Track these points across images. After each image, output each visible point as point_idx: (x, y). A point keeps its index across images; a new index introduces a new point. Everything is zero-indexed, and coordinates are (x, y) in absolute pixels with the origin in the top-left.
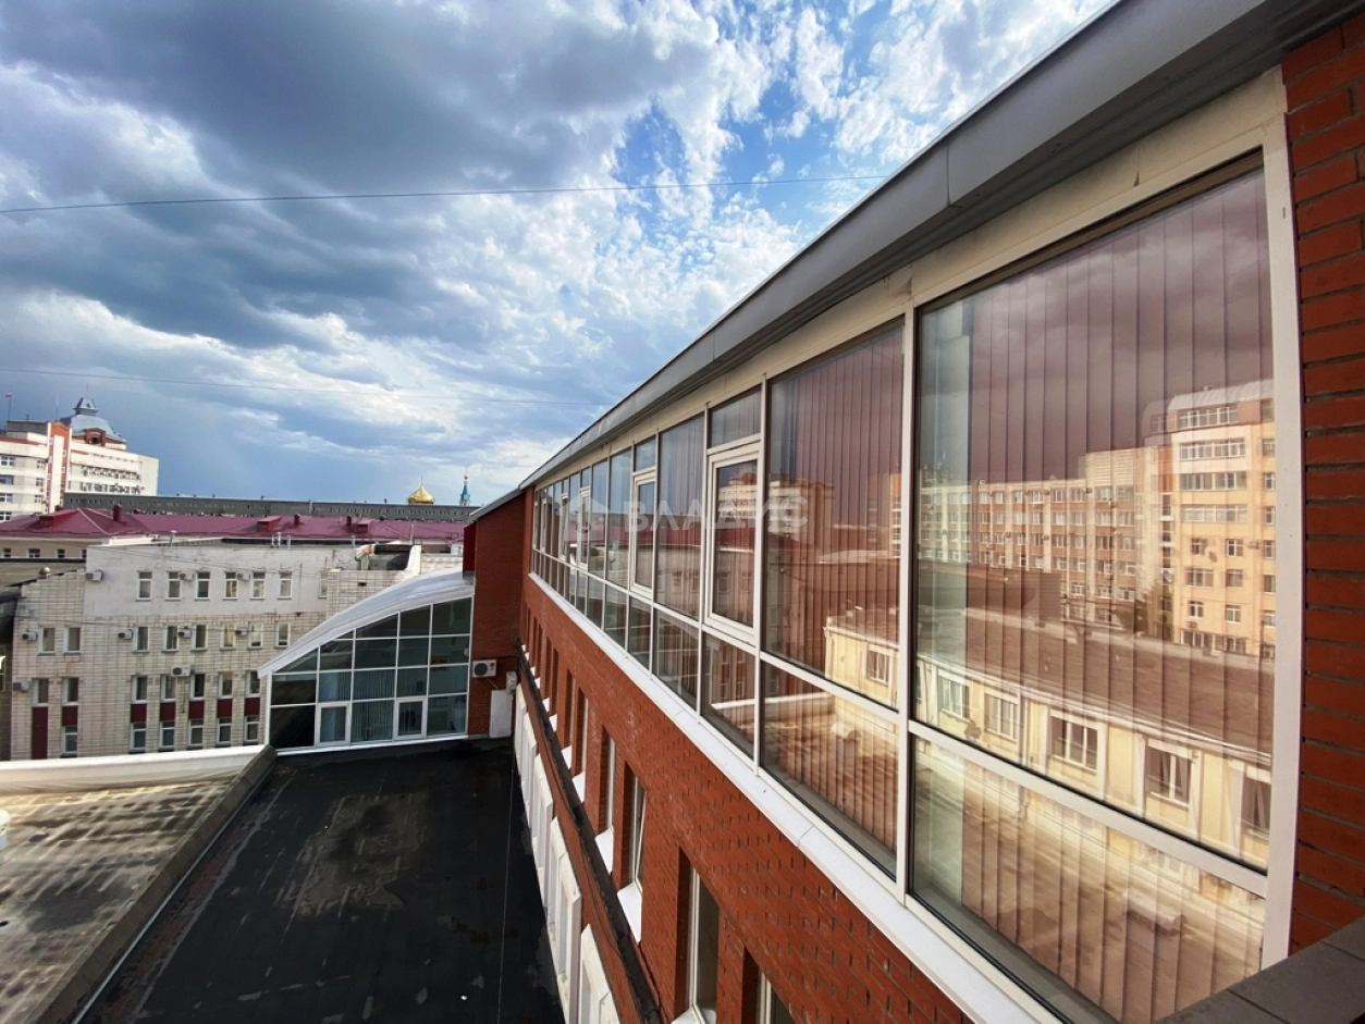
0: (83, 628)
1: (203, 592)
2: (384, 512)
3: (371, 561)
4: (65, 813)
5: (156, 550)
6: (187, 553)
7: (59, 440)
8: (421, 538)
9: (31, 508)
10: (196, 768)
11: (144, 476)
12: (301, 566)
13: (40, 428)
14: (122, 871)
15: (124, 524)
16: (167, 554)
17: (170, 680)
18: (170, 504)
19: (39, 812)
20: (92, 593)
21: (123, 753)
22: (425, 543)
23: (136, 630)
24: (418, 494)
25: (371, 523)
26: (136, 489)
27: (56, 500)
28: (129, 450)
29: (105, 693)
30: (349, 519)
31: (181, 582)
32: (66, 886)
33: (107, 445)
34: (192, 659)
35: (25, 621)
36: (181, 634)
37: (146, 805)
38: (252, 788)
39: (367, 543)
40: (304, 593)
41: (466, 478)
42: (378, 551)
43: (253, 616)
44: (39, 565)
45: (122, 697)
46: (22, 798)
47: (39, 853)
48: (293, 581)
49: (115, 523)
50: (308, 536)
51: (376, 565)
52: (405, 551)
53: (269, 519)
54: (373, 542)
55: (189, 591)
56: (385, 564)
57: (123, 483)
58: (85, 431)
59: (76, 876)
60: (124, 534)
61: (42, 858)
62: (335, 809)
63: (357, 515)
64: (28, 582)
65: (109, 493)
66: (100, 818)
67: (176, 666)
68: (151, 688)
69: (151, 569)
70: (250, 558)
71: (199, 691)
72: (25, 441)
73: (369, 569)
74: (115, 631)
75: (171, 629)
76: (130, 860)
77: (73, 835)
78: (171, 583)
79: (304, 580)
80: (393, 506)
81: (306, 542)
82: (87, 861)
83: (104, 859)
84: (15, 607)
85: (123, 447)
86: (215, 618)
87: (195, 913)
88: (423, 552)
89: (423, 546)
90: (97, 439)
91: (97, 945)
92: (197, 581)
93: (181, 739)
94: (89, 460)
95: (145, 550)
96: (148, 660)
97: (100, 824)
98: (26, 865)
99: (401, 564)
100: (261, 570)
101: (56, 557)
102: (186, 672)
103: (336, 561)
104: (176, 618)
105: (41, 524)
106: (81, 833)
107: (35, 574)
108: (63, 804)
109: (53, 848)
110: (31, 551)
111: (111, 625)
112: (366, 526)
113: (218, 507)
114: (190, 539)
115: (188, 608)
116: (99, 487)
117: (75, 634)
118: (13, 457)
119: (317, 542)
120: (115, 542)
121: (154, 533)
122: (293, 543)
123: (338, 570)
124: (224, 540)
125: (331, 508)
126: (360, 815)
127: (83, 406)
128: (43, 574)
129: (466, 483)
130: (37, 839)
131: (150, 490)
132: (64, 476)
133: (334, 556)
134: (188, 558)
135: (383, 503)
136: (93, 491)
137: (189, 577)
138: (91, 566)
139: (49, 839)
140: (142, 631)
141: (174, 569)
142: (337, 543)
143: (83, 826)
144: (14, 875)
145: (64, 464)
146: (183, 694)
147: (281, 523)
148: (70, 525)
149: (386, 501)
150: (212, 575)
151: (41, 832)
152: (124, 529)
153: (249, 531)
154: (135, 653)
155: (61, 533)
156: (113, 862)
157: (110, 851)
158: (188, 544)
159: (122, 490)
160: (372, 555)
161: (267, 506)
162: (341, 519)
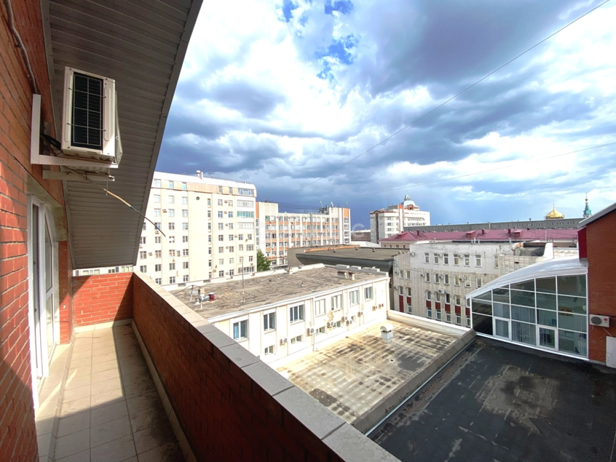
0: (411, 271)
1: (446, 262)
2: (530, 226)
3: (522, 251)
4: (408, 332)
5: (430, 245)
6: (440, 246)
7: (401, 210)
8: (552, 239)
9: (395, 232)
10: (448, 330)
11: (426, 219)
12: (485, 253)
13: (396, 207)
14: (424, 359)
15: (421, 236)
16: (433, 247)
17: (438, 294)
18: (434, 229)
19: (401, 329)
20: (412, 260)
21: (425, 317)
22: (555, 241)
23: (426, 274)
24: (552, 214)
25: (522, 232)
26: (424, 224)
27: (402, 230)
28: (420, 210)
29: (418, 294)
30: (509, 230)
31: (439, 258)
32: (408, 356)
33: (414, 209)
34: (444, 287)
35: (396, 268)
36: (440, 277)
37: (431, 338)
38: (466, 345)
39: (519, 242)
40: (487, 265)
41: (586, 200)
42: (525, 246)
43: (466, 273)
44: (398, 250)
45: (423, 297)
46: (397, 323)
47: (401, 342)
48: (482, 259)
49: (418, 236)
50: (489, 239)
51: (524, 253)
52: (543, 246)
53: (471, 232)
54: (522, 241)
55: (442, 261)
56: (530, 253)
57: (420, 222)
58: (408, 206)
59: (411, 354)
60: (420, 240)
61: (402, 344)
62: (504, 369)
63: (514, 228)
64: (396, 255)
65: (416, 226)
66: (418, 337)
67: (439, 289)
68: (432, 296)
69: (429, 252)
70: (463, 249)
71: (448, 300)
72: (393, 212)
73: (521, 255)
74: (420, 273)
75: (437, 275)
76: (427, 356)
77: (410, 340)
78: (435, 258)
79: (487, 259)
80: (535, 222)
81: (488, 242)
82: (414, 350)
83: (419, 352)
84: (393, 263)
85: (419, 209)
86: (451, 273)
87: (444, 384)
88: (554, 246)
89: (554, 243)
90: (411, 208)
91: (413, 378)
92: (444, 257)
93: (443, 318)
94: (410, 216)
95: (426, 245)
96: (430, 285)
97: (418, 339)
98: (398, 345)
99: (540, 254)
100: (468, 254)
101: (403, 248)
102: (443, 292)
103: (502, 251)
104: (438, 271)
105: (399, 237)
106: (413, 340)
107: (397, 253)
108: (407, 328)
109: (405, 342)
110: (397, 246)
111: (418, 271)
112: (519, 233)
113: (451, 228)
114: (441, 241)
115: (441, 268)
116: (413, 224)
117: (409, 273)
118: (390, 217)
119: (493, 242)
120: (418, 242)
121: (430, 239)
122: (481, 242)
123: (503, 255)
124: (453, 242)
125: (500, 225)
126: (518, 378)
127: (407, 198)
128: (399, 253)
129: (586, 203)
130: (400, 337)
131: (428, 224)
132: (403, 222)
133: (500, 248)
134: (440, 248)
135: (529, 220)
136: (412, 226)
137: (441, 256)
138: (411, 251)
139: (404, 339)
140: (428, 274)
141: (436, 253)
142: (503, 242)
143: (413, 338)
144: (395, 346)
145: (403, 218)
146: (443, 301)
147: (477, 233)
148: (406, 237)
149: (530, 219)
150: (449, 255)
151: (402, 336)
152: (421, 238)
153: (463, 237)
154: (426, 282)
155: (403, 240)
156: (422, 354)
157: (421, 350)
158: (440, 243)
159: (420, 224)
160: (522, 248)
161: (470, 227)
162: (505, 230)
